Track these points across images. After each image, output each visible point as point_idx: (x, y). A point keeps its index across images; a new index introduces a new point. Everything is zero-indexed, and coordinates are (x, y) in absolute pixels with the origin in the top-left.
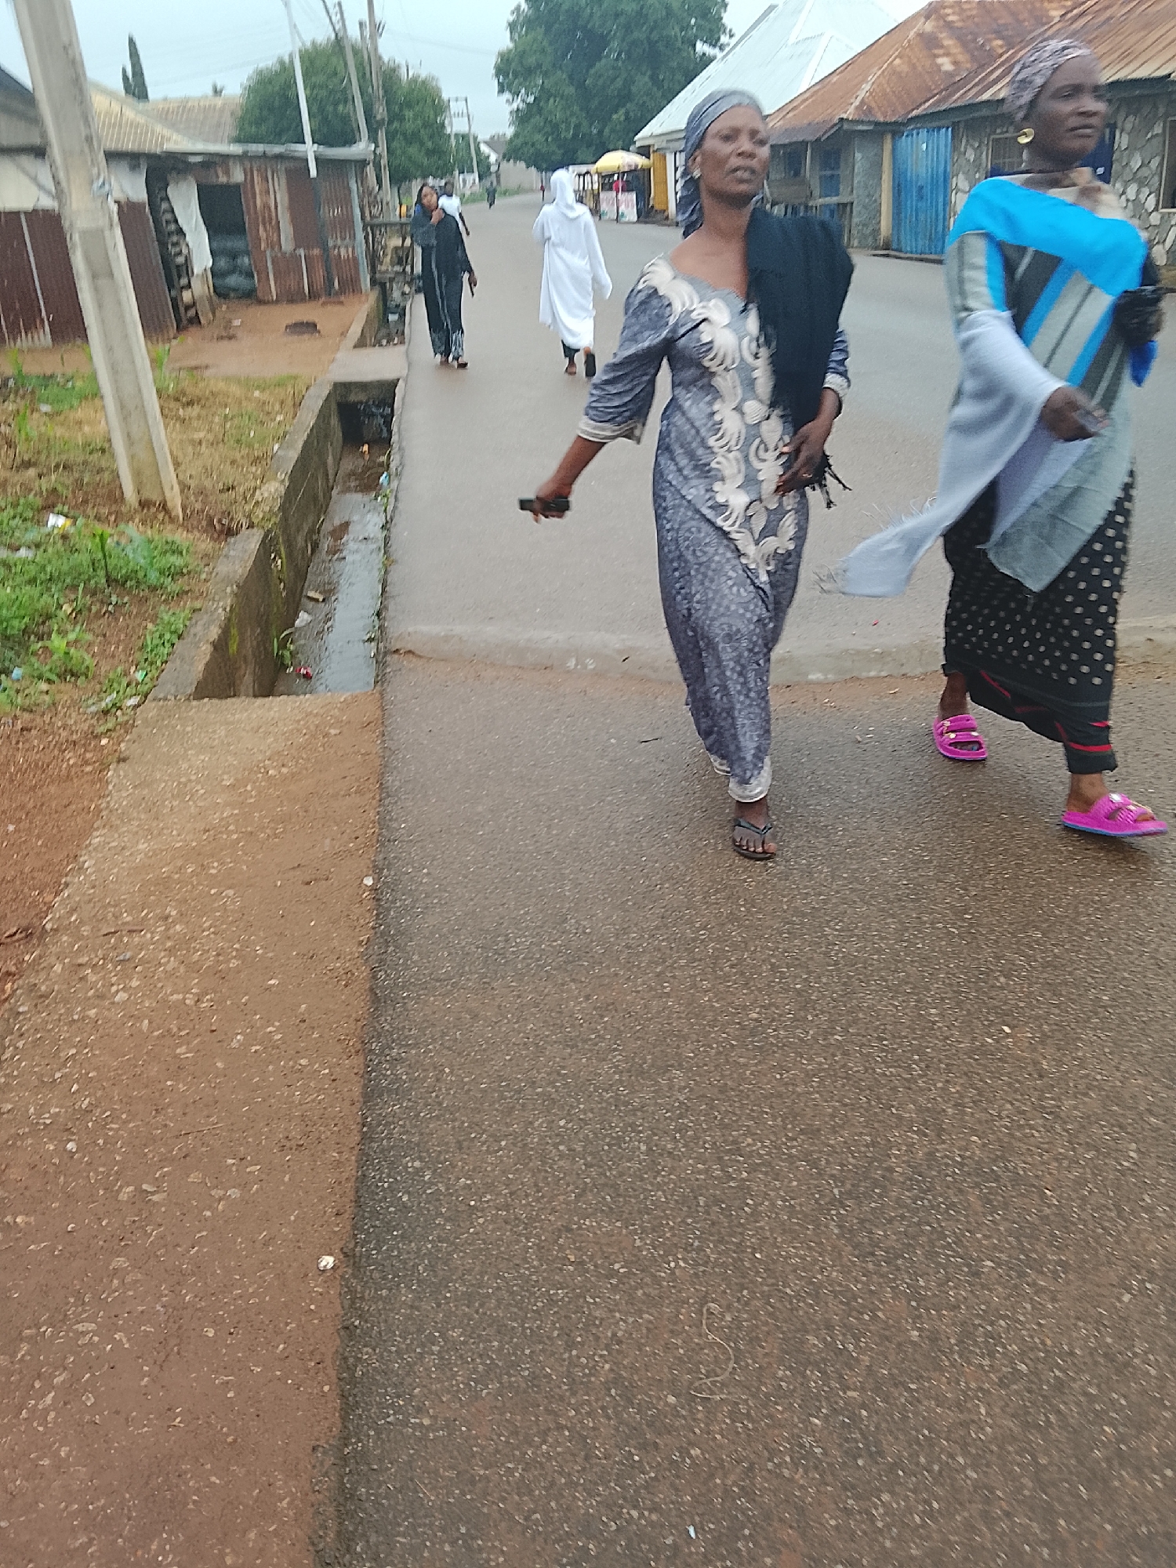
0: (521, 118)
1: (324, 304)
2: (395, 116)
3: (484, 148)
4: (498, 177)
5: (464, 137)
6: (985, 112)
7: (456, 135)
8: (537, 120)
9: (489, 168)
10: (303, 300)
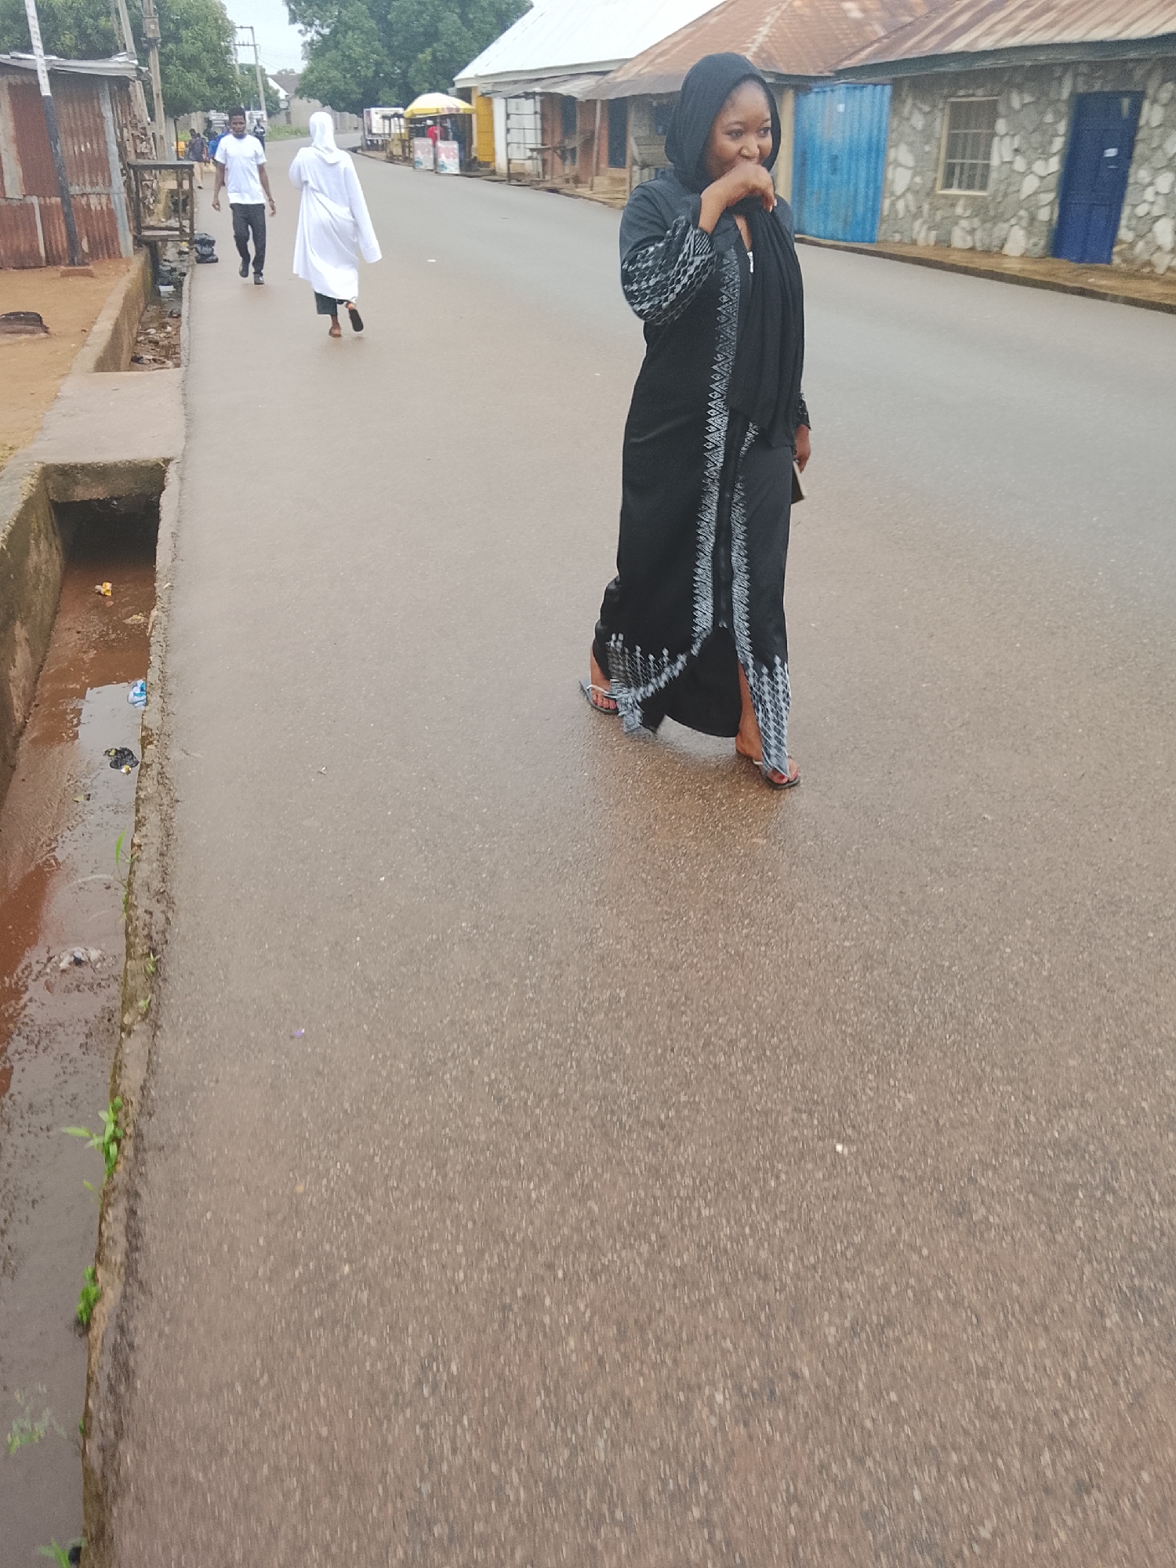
0: (315, 51)
1: (65, 275)
2: (171, 37)
3: (272, 83)
4: (288, 115)
5: (249, 70)
6: (953, 67)
7: (241, 66)
8: (333, 54)
9: (277, 104)
10: (38, 266)
